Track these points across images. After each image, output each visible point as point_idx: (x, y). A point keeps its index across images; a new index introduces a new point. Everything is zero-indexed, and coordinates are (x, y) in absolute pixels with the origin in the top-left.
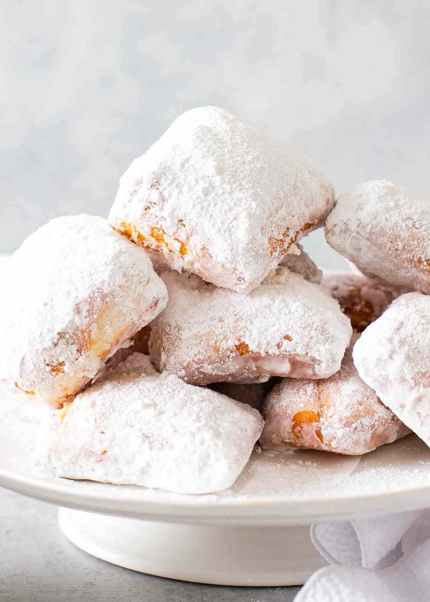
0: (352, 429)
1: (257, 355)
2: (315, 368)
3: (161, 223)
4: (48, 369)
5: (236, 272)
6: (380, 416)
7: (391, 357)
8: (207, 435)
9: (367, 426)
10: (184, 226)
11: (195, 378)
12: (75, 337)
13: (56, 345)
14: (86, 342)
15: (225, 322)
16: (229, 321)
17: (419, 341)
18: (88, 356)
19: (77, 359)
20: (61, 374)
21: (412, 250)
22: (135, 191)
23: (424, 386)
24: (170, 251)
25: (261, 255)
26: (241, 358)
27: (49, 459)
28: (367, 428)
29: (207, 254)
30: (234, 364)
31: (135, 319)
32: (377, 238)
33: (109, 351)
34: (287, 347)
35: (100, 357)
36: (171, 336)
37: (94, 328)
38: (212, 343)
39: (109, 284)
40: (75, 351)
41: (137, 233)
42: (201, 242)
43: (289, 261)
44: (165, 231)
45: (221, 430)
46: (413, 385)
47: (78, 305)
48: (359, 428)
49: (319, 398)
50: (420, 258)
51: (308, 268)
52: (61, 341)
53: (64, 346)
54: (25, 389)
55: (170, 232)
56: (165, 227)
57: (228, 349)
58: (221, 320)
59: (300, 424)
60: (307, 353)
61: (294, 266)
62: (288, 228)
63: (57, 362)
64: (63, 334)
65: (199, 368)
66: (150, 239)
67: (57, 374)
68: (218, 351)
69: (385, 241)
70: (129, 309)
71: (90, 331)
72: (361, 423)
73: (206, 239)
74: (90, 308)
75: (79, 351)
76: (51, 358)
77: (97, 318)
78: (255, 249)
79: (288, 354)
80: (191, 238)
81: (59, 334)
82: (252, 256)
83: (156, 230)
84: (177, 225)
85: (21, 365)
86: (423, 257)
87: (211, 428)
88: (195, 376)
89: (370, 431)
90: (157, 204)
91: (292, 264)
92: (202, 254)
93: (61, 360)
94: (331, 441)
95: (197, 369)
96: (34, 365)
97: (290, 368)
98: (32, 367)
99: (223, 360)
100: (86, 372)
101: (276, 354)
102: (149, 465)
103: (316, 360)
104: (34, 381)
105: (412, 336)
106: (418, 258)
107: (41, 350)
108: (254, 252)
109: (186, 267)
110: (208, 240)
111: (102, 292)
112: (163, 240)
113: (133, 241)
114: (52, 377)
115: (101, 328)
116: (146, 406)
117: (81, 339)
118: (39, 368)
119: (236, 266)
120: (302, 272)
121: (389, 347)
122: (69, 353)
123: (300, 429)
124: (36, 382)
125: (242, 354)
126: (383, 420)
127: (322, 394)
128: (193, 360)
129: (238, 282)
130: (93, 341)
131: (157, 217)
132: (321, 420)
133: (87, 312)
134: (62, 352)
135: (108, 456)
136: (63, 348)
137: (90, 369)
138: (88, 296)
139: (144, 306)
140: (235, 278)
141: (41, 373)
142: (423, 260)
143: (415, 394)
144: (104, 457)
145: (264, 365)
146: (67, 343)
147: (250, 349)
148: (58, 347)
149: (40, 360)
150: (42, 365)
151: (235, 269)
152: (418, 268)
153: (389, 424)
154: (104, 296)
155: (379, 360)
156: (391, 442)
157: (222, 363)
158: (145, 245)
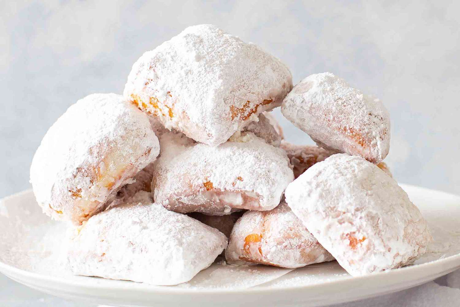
0: (283, 247)
1: (219, 190)
2: (260, 202)
3: (155, 94)
4: (70, 194)
5: (206, 130)
6: (306, 239)
7: (309, 195)
8: (173, 243)
9: (295, 245)
10: (171, 96)
11: (176, 206)
12: (88, 172)
13: (75, 177)
14: (97, 175)
15: (198, 167)
16: (201, 166)
17: (331, 185)
18: (98, 185)
19: (90, 188)
20: (79, 198)
21: (340, 121)
22: (139, 71)
23: (333, 217)
24: (163, 115)
25: (224, 118)
26: (208, 192)
27: (69, 260)
28: (295, 246)
29: (186, 117)
30: (203, 197)
31: (133, 161)
32: (315, 111)
33: (114, 184)
34: (239, 185)
35: (107, 187)
36: (161, 177)
37: (102, 165)
38: (187, 181)
39: (114, 135)
40: (88, 181)
41: (141, 102)
42: (182, 107)
43: (255, 128)
44: (158, 100)
45: (184, 241)
46: (324, 216)
47: (91, 149)
48: (289, 246)
49: (263, 225)
50: (345, 127)
51: (270, 134)
52: (78, 173)
53: (80, 177)
54: (55, 209)
55: (162, 100)
56: (159, 97)
57: (198, 186)
58: (195, 165)
59: (249, 244)
60: (253, 191)
61: (260, 133)
62: (249, 102)
63: (76, 189)
64: (80, 169)
65: (178, 199)
66: (150, 106)
67: (76, 198)
68: (191, 186)
69: (321, 114)
70: (128, 153)
71: (99, 168)
72: (290, 242)
73: (185, 106)
74: (99, 151)
75: (91, 182)
76: (72, 186)
77: (104, 159)
78: (219, 113)
79: (240, 190)
80: (175, 105)
81: (77, 168)
82: (217, 118)
83: (153, 99)
84: (166, 95)
85: (52, 191)
86: (347, 126)
87: (178, 239)
88: (176, 205)
89: (298, 249)
90: (153, 80)
91: (258, 131)
92: (183, 116)
93: (79, 188)
94: (267, 254)
95: (177, 200)
96: (60, 191)
97: (243, 201)
98: (59, 193)
99: (194, 194)
100: (96, 198)
101: (232, 190)
102: (132, 263)
103: (260, 196)
104: (61, 203)
105: (326, 181)
106: (344, 127)
107: (65, 180)
108: (218, 116)
109: (174, 127)
110: (187, 106)
111: (108, 140)
112: (158, 106)
113: (139, 108)
114: (73, 200)
115: (107, 166)
116: (135, 223)
117: (92, 173)
118: (64, 193)
119: (205, 125)
120: (266, 137)
121: (308, 188)
122: (85, 183)
123: (248, 247)
124: (62, 203)
125: (208, 190)
126: (308, 242)
127: (266, 222)
128: (174, 193)
129: (208, 137)
130: (101, 175)
131: (153, 89)
132: (262, 240)
133: (97, 153)
134: (79, 182)
135: (106, 257)
136: (80, 179)
137: (100, 195)
138: (98, 143)
139: (140, 152)
140: (206, 134)
141: (65, 197)
142: (348, 128)
143: (326, 223)
144: (103, 258)
145: (224, 198)
146: (83, 175)
147: (214, 186)
148: (77, 178)
149: (64, 187)
150: (66, 191)
151: (206, 128)
152: (344, 134)
153: (314, 246)
154: (109, 143)
155: (301, 197)
156: (320, 262)
157: (195, 196)
158: (148, 111)
